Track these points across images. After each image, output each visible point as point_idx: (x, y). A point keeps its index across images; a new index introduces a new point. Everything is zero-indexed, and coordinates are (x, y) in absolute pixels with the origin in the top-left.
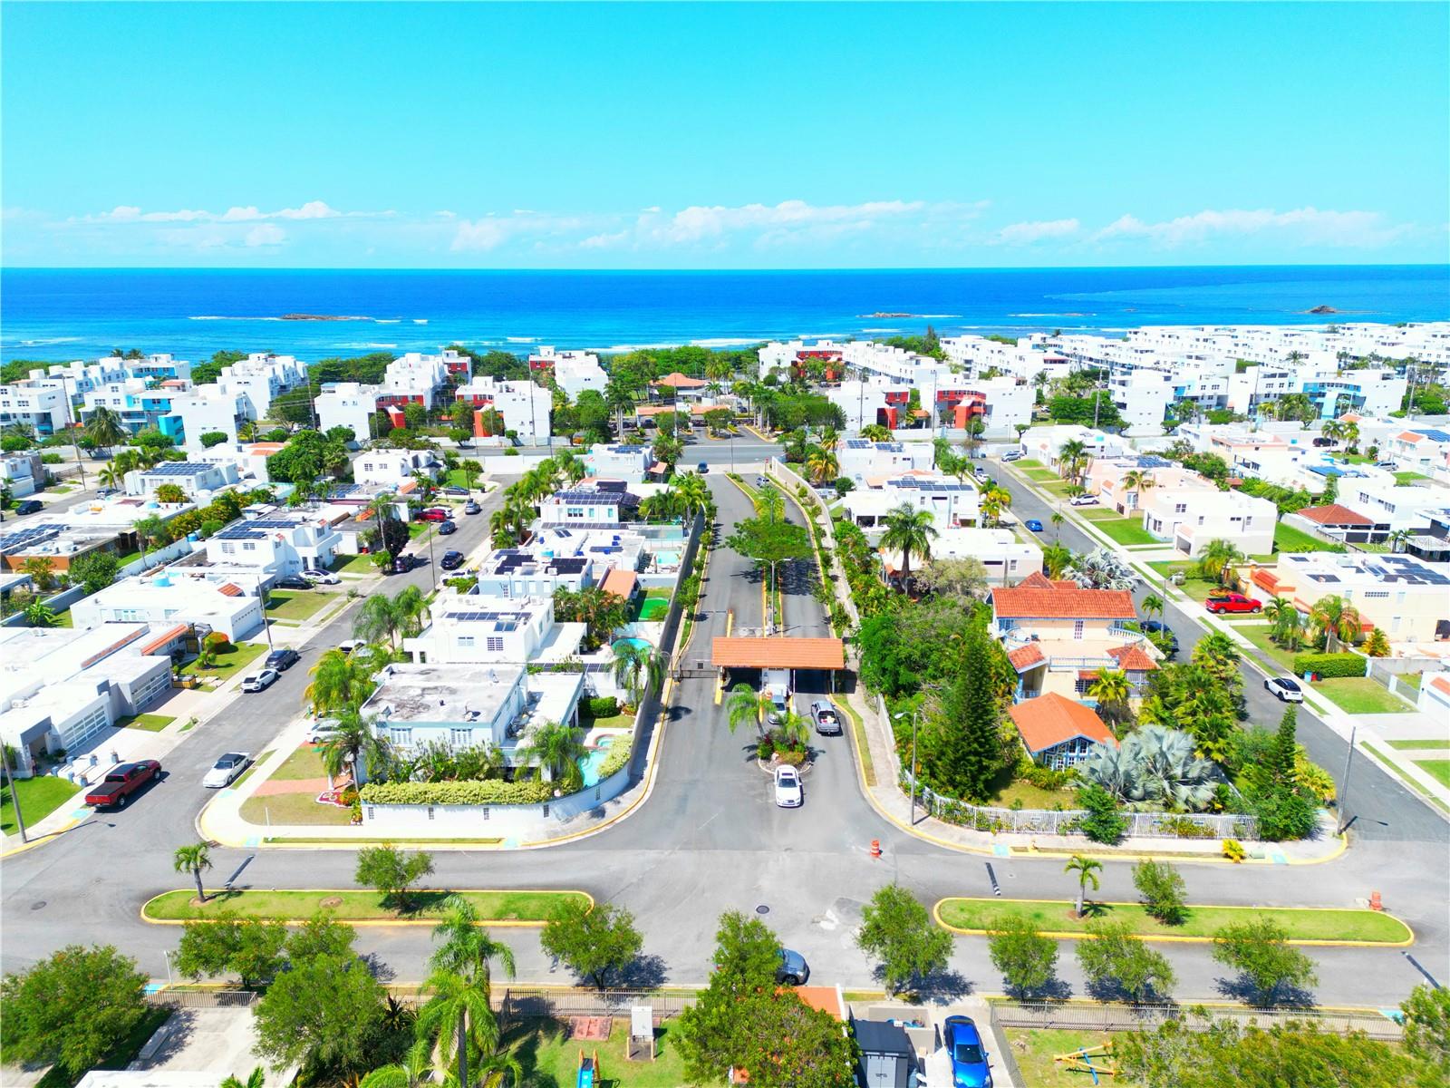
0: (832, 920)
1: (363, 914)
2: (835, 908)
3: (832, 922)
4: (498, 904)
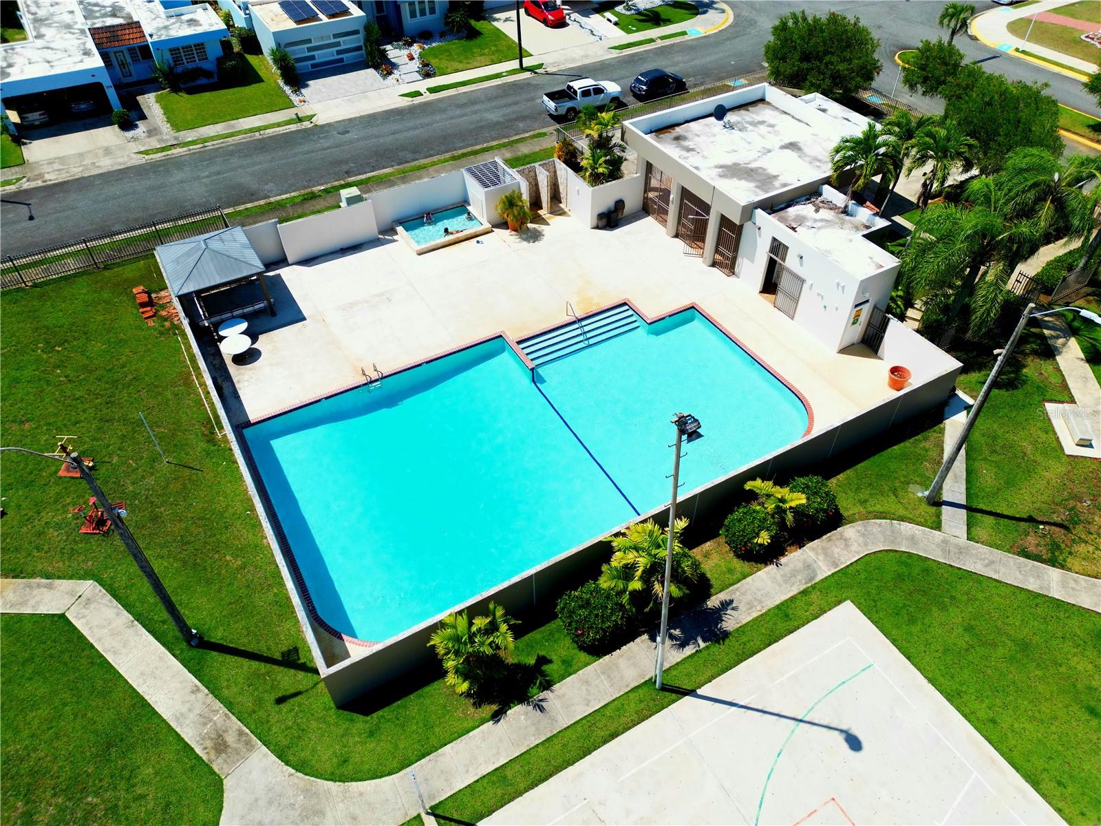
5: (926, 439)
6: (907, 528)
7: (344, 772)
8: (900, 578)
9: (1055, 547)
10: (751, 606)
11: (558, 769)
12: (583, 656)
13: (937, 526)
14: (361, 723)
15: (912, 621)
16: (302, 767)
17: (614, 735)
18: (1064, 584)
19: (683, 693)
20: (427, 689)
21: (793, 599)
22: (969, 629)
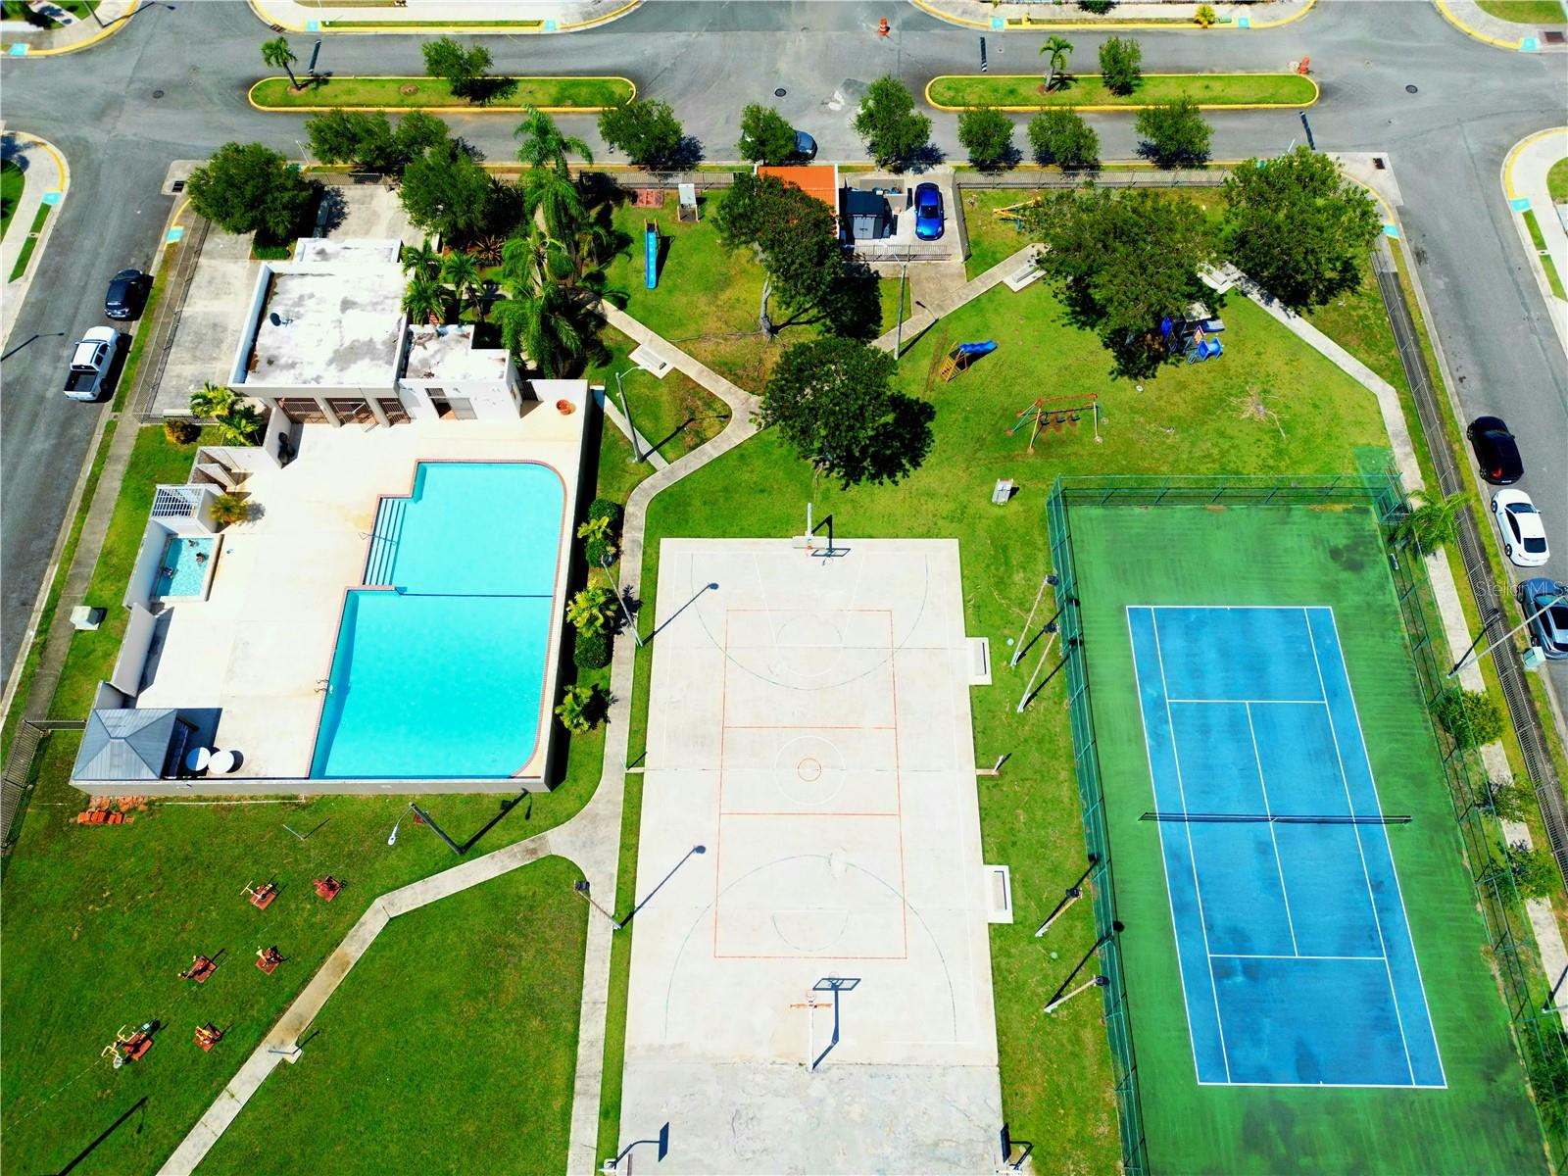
0: (839, 100)
1: (440, 102)
2: (842, 90)
3: (839, 102)
4: (553, 91)
5: (607, 430)
6: (646, 483)
7: (584, 800)
8: (666, 509)
9: (697, 433)
10: (634, 581)
11: (647, 707)
12: (605, 669)
13: (654, 471)
14: (567, 784)
15: (687, 521)
16: (569, 817)
17: (649, 677)
18: (714, 448)
19: (651, 637)
20: (571, 747)
21: (643, 560)
22: (705, 503)
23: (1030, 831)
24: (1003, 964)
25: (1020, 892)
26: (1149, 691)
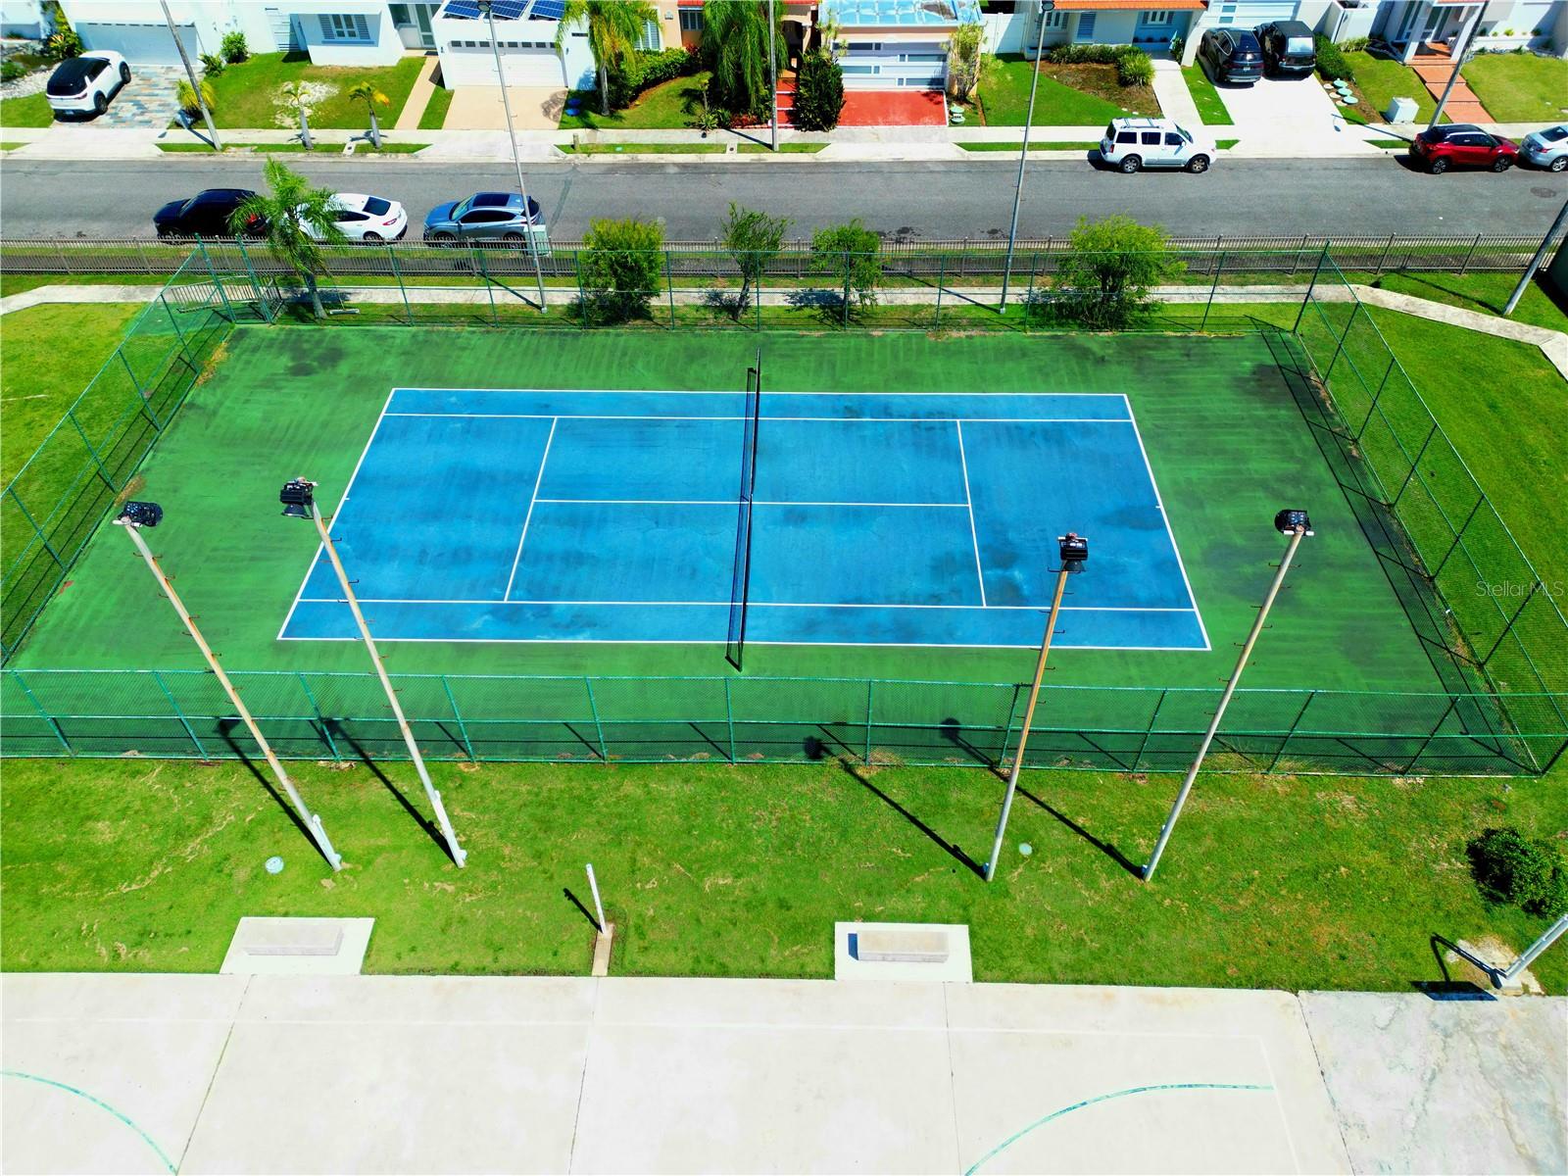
23: (754, 867)
24: (1066, 956)
25: (895, 903)
26: (477, 624)
